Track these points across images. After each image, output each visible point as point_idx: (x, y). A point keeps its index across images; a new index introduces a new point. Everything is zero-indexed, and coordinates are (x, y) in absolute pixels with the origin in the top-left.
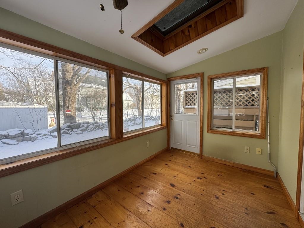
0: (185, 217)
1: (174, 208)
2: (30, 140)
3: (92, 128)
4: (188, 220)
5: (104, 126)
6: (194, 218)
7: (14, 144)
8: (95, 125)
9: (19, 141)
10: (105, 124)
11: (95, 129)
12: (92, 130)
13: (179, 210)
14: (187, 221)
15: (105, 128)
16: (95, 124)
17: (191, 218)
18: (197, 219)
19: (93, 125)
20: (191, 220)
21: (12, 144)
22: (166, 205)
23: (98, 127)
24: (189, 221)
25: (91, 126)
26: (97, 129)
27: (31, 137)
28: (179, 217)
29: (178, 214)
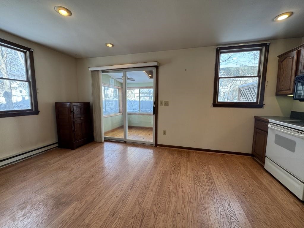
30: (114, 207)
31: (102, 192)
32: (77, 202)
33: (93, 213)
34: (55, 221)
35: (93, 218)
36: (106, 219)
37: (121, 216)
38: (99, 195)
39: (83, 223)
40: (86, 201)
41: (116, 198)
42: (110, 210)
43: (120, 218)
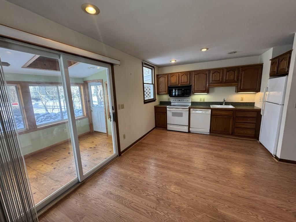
3: (43, 119)
5: (58, 116)
8: (46, 116)
10: (58, 114)
11: (46, 120)
12: (43, 121)
15: (58, 118)
16: (47, 114)
19: (44, 116)
23: (49, 118)
25: (42, 117)
26: (48, 119)
30: (212, 182)
31: (200, 192)
32: (218, 210)
33: (222, 193)
34: (243, 220)
35: (226, 192)
36: (222, 185)
37: (216, 178)
38: (204, 193)
39: (232, 197)
40: (214, 202)
41: (203, 182)
42: (215, 184)
43: (218, 178)
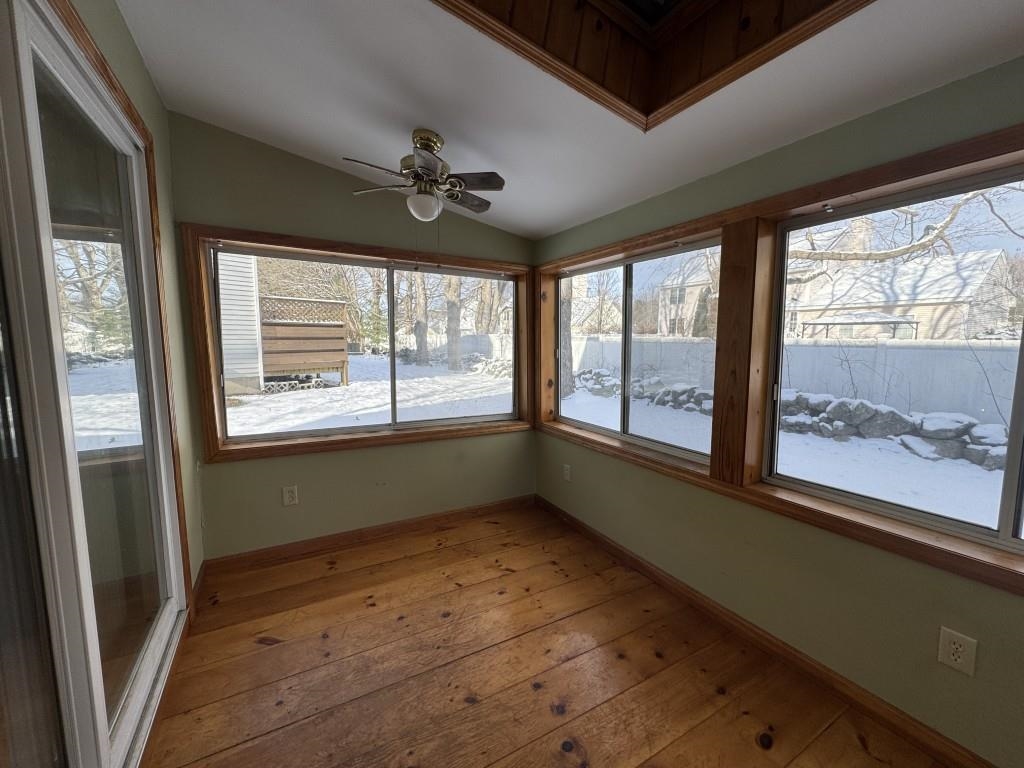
0: (489, 722)
1: (530, 713)
2: (980, 463)
4: (475, 724)
6: (470, 744)
7: (927, 458)
9: (943, 454)
13: (516, 720)
14: (474, 720)
17: (473, 737)
18: (462, 752)
20: (469, 731)
21: (920, 456)
22: (550, 697)
24: (470, 725)
27: (986, 451)
28: (497, 707)
29: (504, 711)
